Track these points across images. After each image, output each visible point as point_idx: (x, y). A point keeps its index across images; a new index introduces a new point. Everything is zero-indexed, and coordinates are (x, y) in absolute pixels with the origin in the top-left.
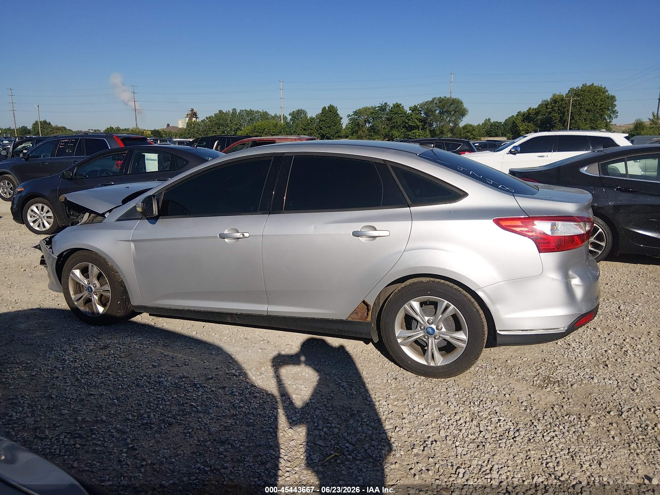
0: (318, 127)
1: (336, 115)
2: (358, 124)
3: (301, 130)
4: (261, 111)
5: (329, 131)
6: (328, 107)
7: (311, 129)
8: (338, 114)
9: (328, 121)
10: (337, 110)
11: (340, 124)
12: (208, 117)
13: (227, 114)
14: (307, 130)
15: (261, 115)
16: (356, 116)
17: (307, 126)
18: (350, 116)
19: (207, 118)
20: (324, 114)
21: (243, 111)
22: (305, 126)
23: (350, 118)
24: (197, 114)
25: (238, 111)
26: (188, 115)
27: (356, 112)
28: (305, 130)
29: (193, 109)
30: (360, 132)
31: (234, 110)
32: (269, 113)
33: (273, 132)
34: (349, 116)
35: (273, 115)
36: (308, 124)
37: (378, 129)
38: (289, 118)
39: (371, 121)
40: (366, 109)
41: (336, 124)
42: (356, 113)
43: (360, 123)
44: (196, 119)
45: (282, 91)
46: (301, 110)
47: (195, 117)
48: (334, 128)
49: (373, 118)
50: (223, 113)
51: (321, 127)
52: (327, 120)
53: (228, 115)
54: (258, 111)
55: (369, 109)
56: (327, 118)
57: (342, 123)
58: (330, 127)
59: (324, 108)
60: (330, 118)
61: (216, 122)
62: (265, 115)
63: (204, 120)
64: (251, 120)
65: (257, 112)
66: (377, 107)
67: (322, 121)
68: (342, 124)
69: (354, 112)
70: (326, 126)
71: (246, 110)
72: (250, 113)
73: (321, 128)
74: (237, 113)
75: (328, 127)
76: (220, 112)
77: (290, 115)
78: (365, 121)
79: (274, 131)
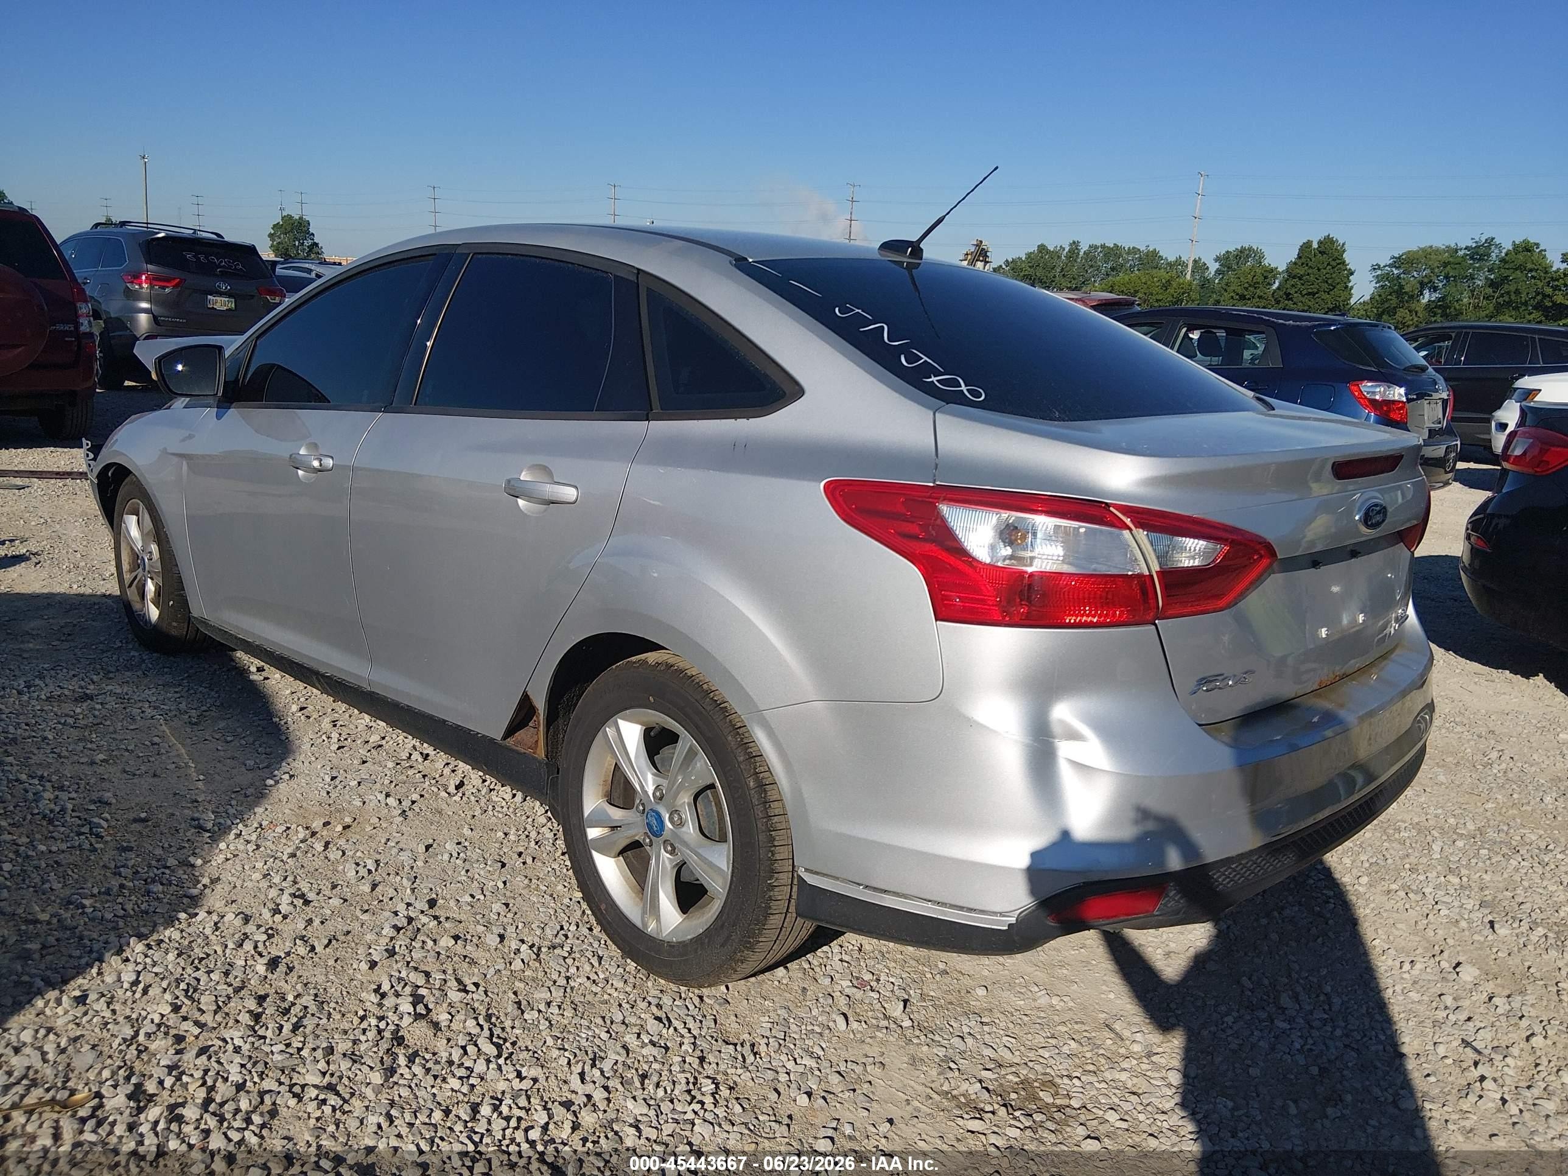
0: (1281, 293)
1: (1339, 264)
2: (1399, 292)
3: (1232, 297)
4: (1142, 248)
5: (1310, 303)
6: (1320, 243)
7: (1260, 297)
8: (1344, 263)
9: (1312, 278)
10: (1344, 251)
11: (1347, 287)
12: (1010, 260)
13: (1056, 254)
14: (1249, 299)
15: (1140, 258)
16: (1397, 268)
17: (1251, 289)
18: (1379, 268)
19: (1007, 262)
20: (1303, 260)
21: (1096, 247)
22: (1246, 289)
23: (1379, 272)
24: (988, 254)
25: (1084, 248)
26: (967, 254)
27: (1399, 258)
28: (1245, 299)
29: (981, 242)
30: (1402, 313)
31: (1075, 245)
32: (1161, 254)
33: (1157, 301)
34: (1376, 267)
35: (1172, 259)
36: (1255, 285)
37: (1458, 307)
38: (1213, 267)
39: (1440, 285)
40: (1428, 253)
41: (1334, 287)
42: (1398, 262)
43: (1407, 289)
44: (985, 266)
45: (1201, 199)
46: (1251, 249)
47: (982, 261)
48: (1325, 296)
49: (1447, 277)
50: (1048, 252)
51: (1290, 294)
52: (1308, 275)
53: (1059, 257)
54: (1134, 248)
55: (1437, 251)
56: (1310, 271)
57: (1350, 285)
58: (1314, 294)
59: (1307, 245)
60: (1319, 270)
61: (1027, 273)
62: (1151, 259)
63: (1001, 266)
64: (1113, 269)
65: (1134, 251)
66: (1461, 249)
67: (1294, 277)
68: (1351, 289)
69: (1394, 257)
70: (1304, 292)
71: (1103, 246)
72: (1112, 253)
73: (1288, 295)
74: (1081, 253)
75: (1309, 294)
76: (1042, 248)
77: (1217, 259)
78: (1423, 285)
79: (1160, 297)
